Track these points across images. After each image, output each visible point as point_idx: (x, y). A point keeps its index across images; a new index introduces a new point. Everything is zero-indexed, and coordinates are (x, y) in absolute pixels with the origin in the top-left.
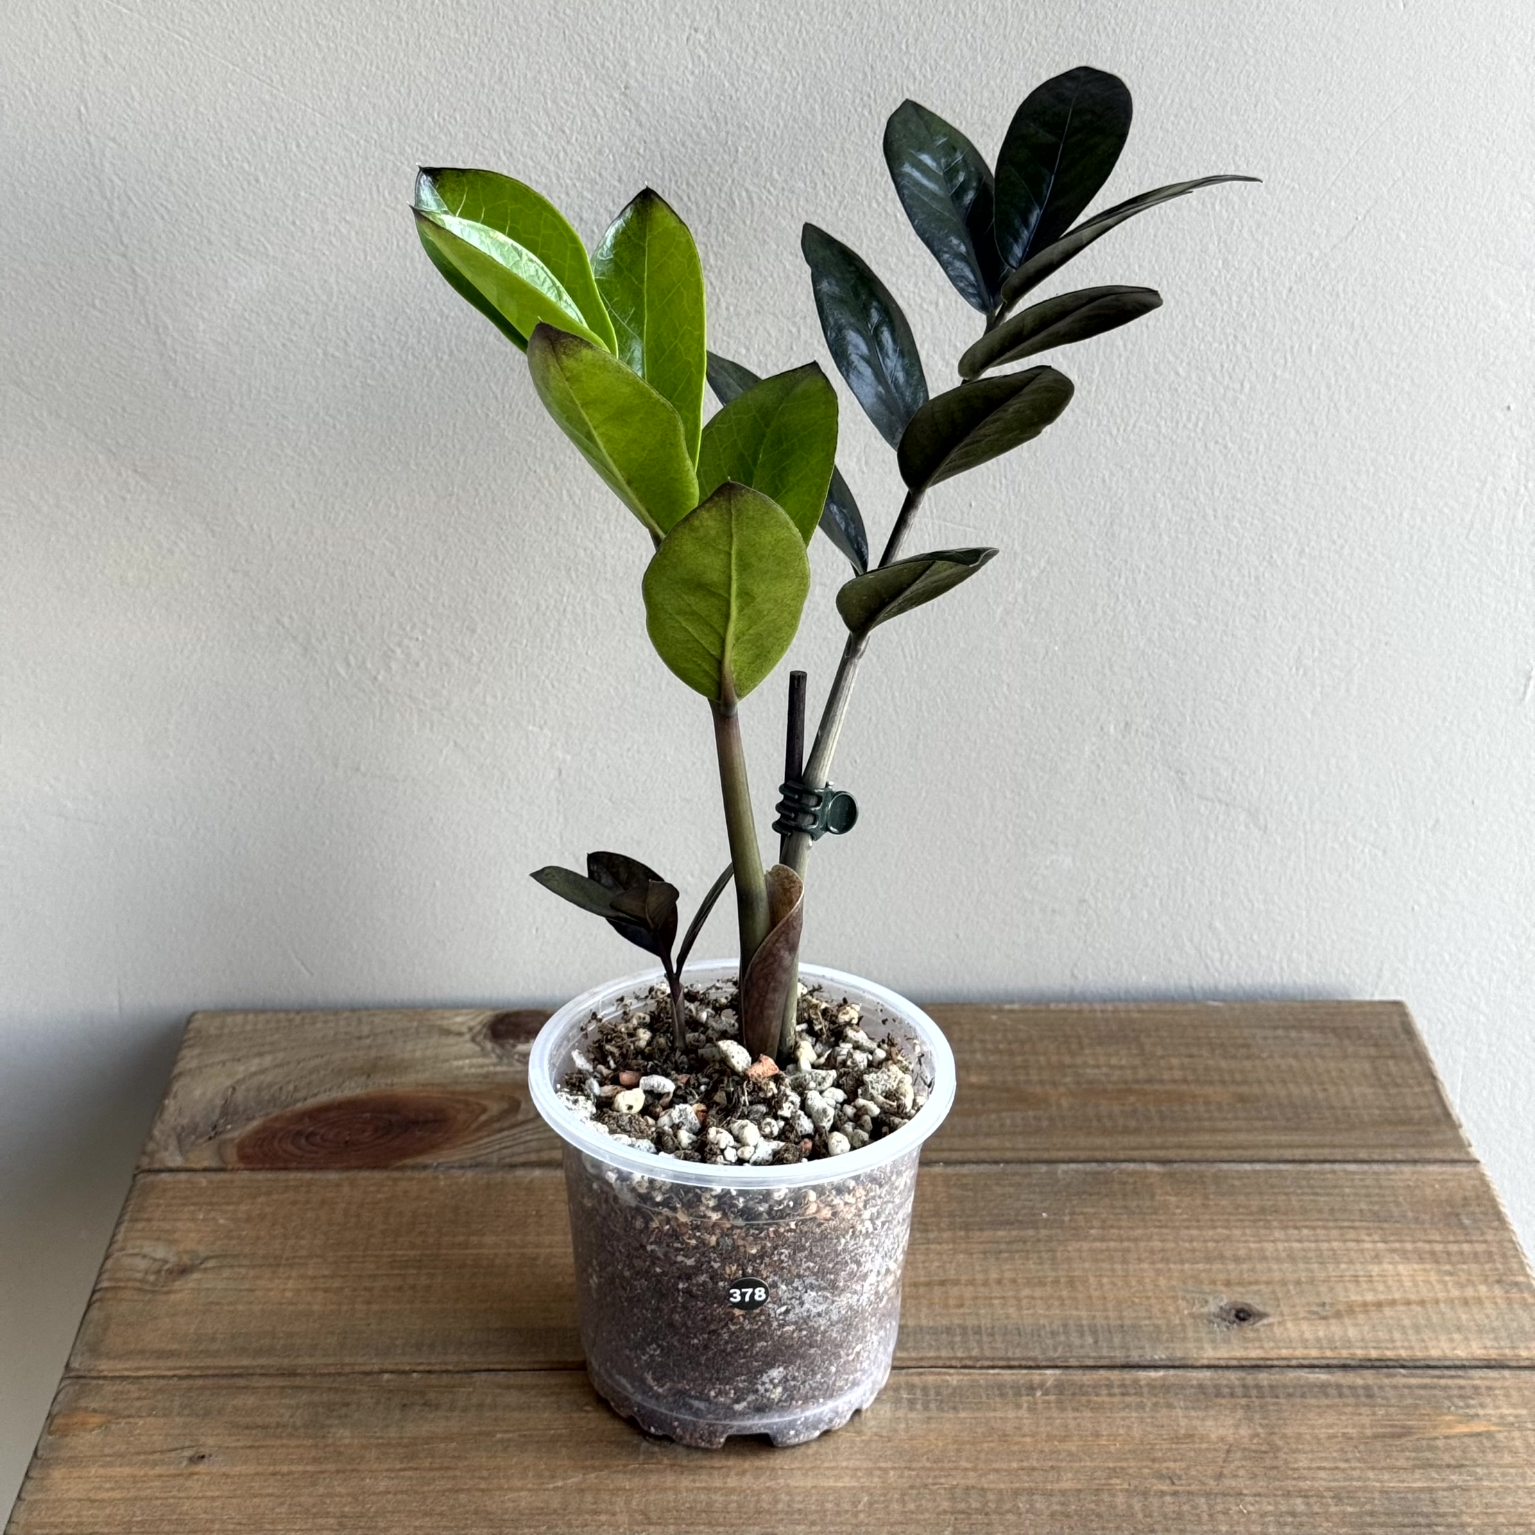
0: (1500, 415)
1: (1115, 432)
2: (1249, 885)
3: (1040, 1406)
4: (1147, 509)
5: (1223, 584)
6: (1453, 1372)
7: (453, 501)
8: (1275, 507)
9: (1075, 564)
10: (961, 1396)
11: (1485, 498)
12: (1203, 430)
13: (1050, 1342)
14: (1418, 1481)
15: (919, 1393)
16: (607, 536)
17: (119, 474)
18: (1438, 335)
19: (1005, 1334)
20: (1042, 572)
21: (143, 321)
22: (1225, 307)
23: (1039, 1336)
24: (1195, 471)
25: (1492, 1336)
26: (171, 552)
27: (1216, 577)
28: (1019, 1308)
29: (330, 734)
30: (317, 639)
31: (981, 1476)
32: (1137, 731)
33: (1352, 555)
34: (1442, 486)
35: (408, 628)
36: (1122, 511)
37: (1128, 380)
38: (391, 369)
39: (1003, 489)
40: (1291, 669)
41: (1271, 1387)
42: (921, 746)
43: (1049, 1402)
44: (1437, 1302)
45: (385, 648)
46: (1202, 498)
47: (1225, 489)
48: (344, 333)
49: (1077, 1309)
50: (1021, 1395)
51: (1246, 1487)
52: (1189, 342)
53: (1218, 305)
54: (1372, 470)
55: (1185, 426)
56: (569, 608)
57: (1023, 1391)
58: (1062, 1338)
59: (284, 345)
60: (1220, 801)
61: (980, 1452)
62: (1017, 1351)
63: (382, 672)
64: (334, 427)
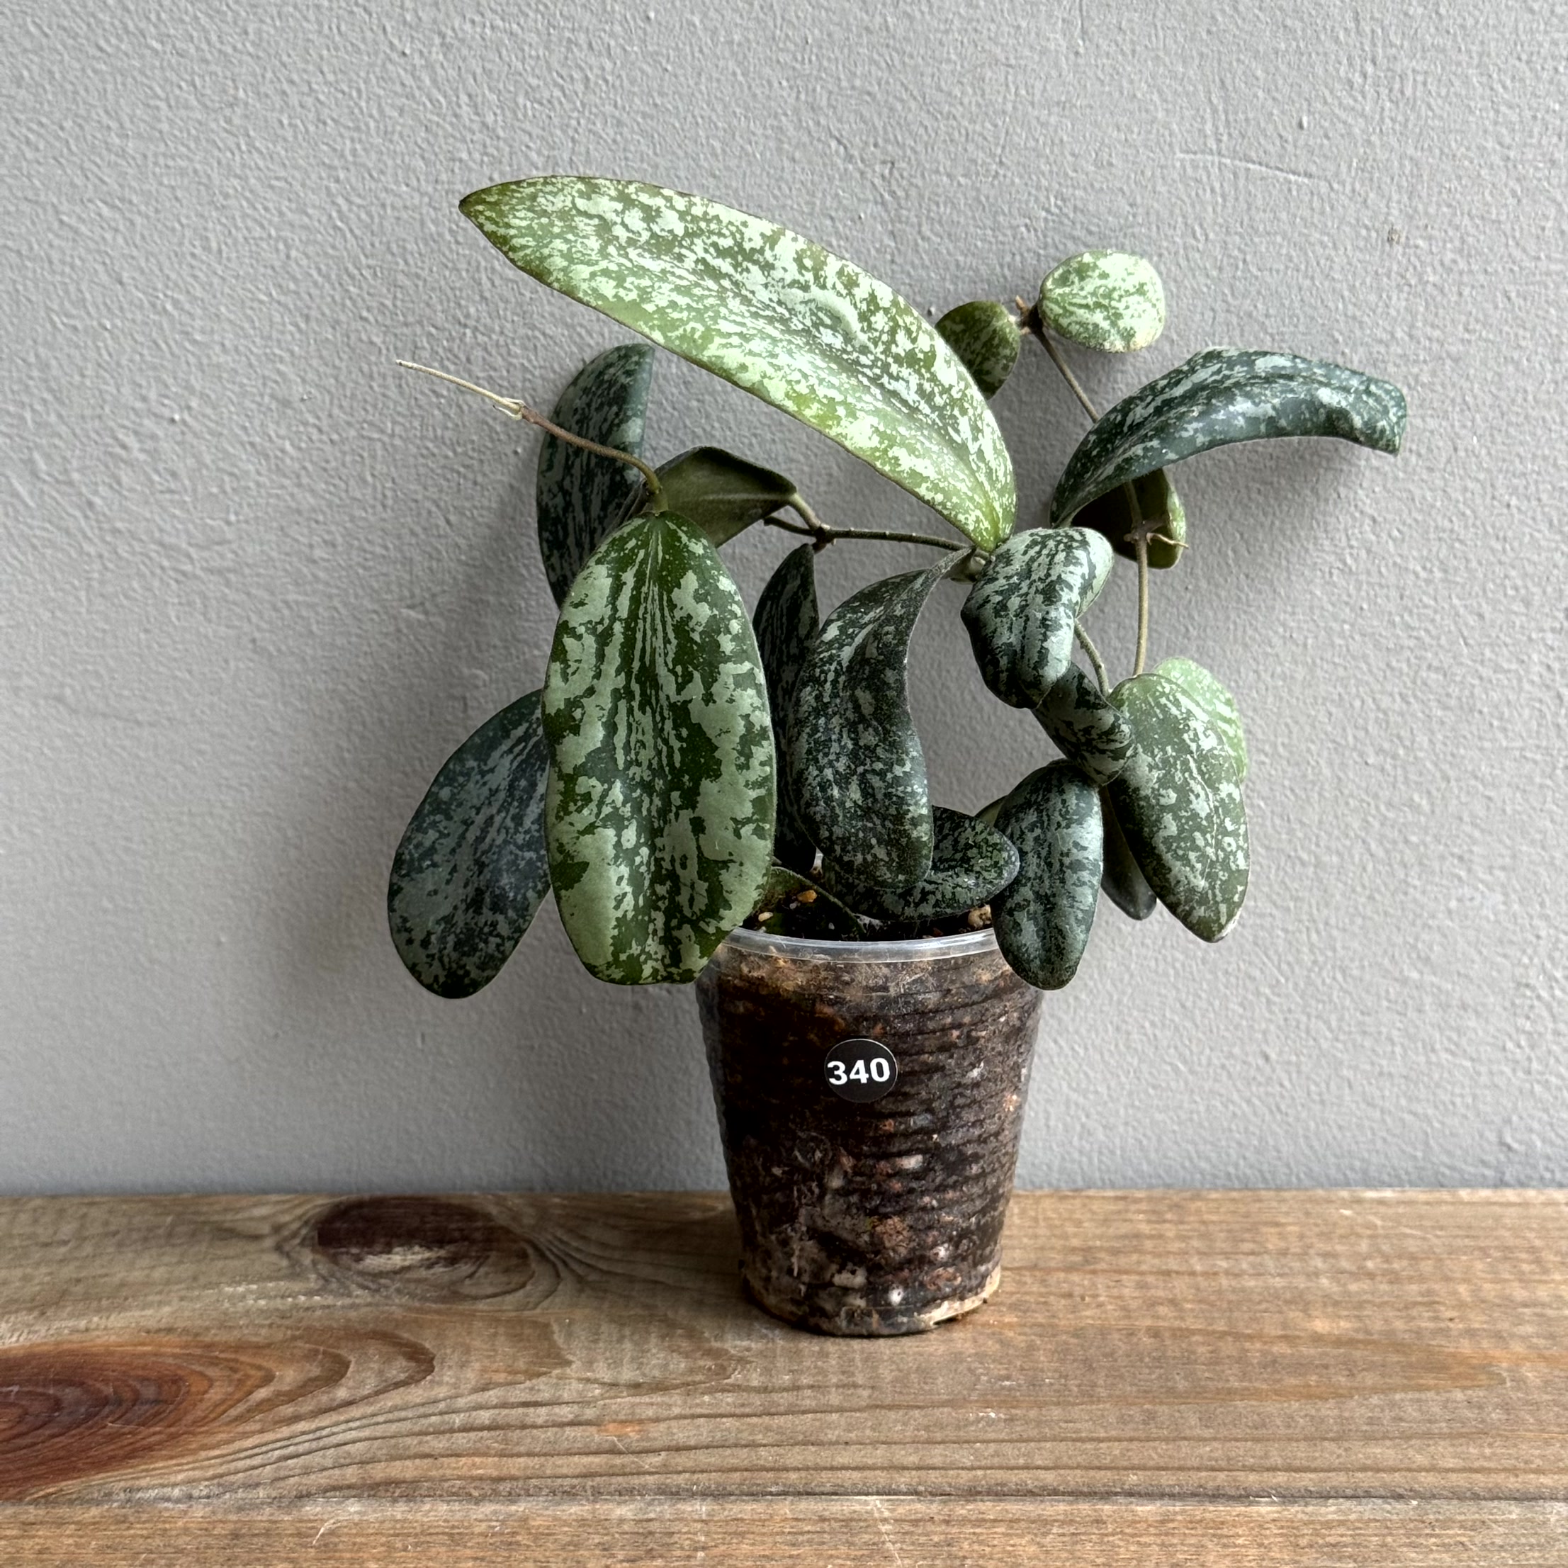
20: (1450, 270)
35: (153, 395)
39: (1369, 89)
45: (109, 440)
63: (103, 490)
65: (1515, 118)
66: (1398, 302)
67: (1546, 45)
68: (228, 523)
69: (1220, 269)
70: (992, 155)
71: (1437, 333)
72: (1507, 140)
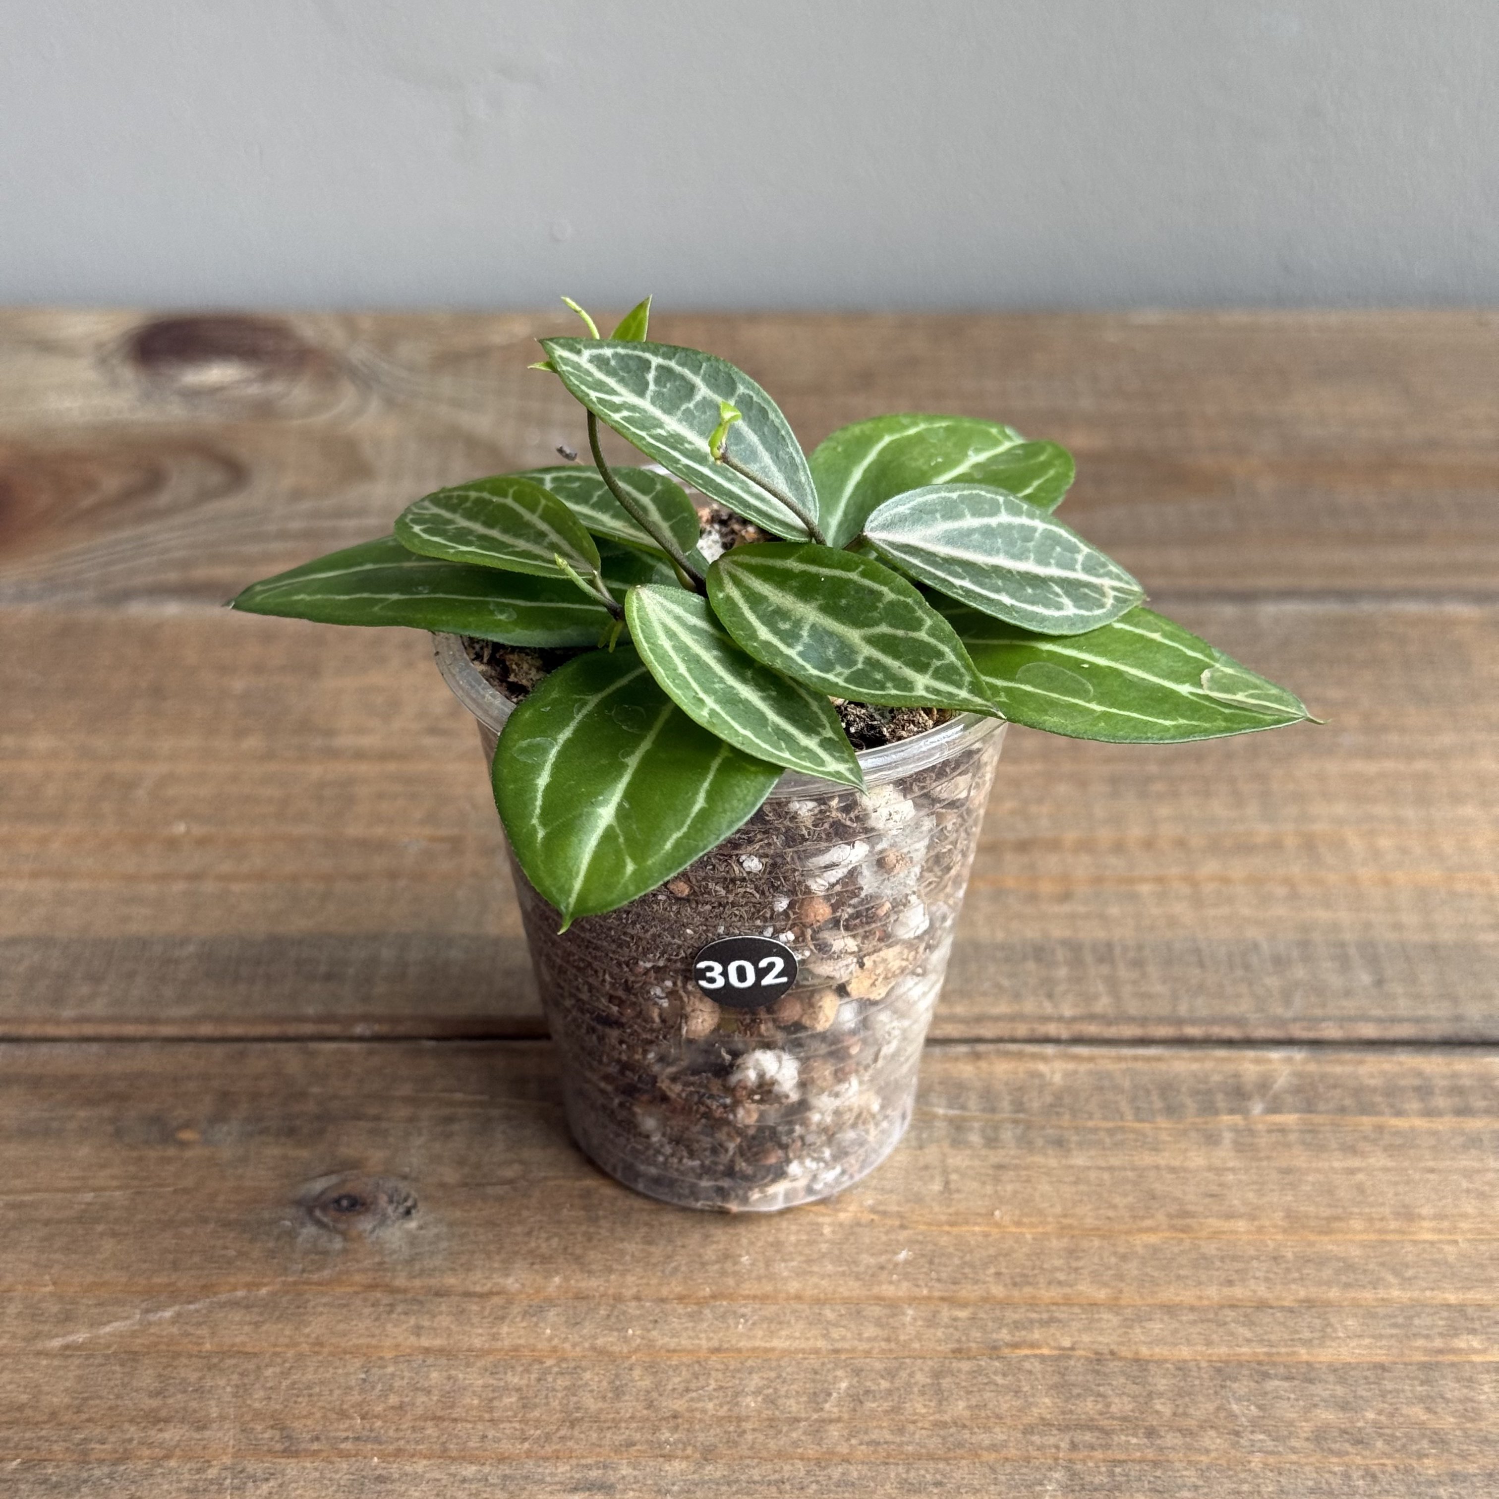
3: (1263, 1141)
10: (1074, 1113)
13: (1272, 982)
15: (973, 1103)
19: (1168, 962)
23: (1247, 967)
28: (1197, 901)
31: (1128, 1324)
43: (1283, 1130)
49: (1327, 904)
50: (1217, 1112)
57: (1220, 1101)
58: (1300, 972)
61: (1124, 1258)
62: (1200, 1002)
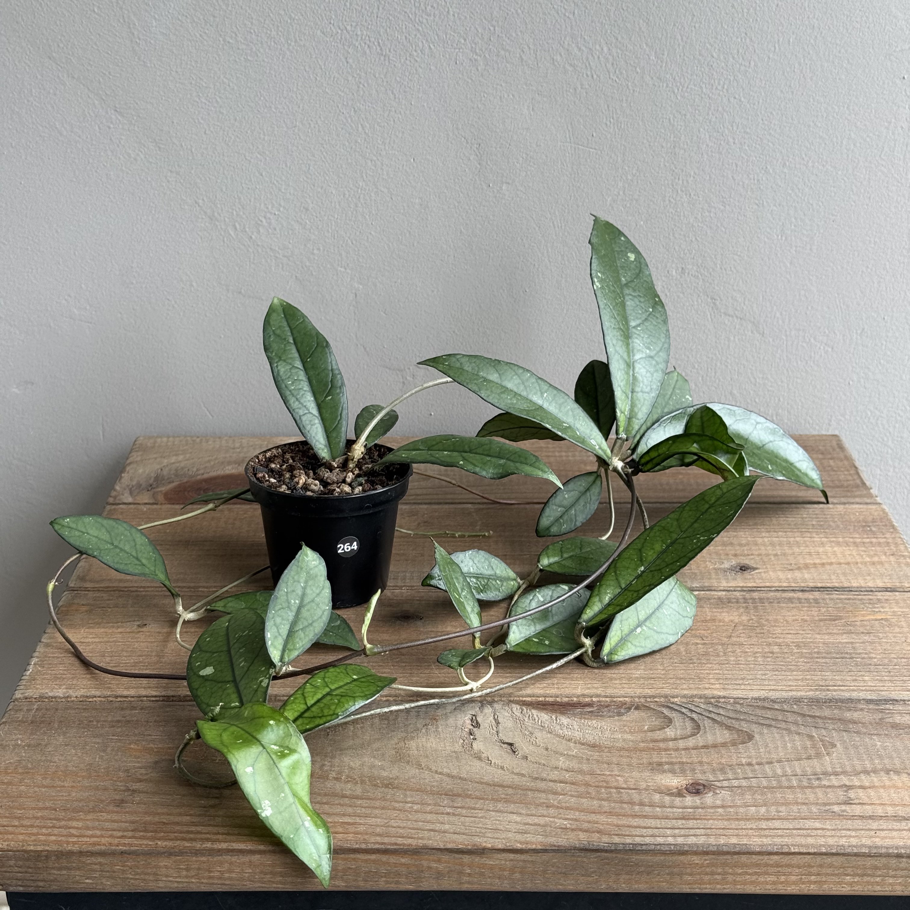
0: (898, 81)
1: (676, 91)
2: (754, 368)
4: (695, 138)
5: (738, 184)
6: (866, 593)
7: (296, 131)
8: (768, 137)
9: (653, 171)
11: (890, 132)
12: (727, 90)
14: (844, 639)
16: (384, 153)
17: (107, 112)
18: (863, 34)
20: (634, 176)
21: (121, 21)
22: (740, 15)
24: (722, 115)
25: (888, 578)
26: (135, 159)
27: (734, 180)
29: (225, 270)
30: (218, 213)
32: (688, 274)
33: (813, 167)
34: (865, 125)
35: (270, 207)
36: (680, 139)
37: (684, 60)
38: (262, 50)
39: (612, 126)
40: (778, 236)
41: (760, 599)
42: (563, 281)
44: (857, 563)
45: (257, 219)
46: (726, 131)
47: (740, 126)
48: (235, 29)
51: (745, 641)
52: (719, 37)
53: (736, 15)
54: (825, 115)
55: (716, 88)
56: (362, 196)
59: (201, 35)
60: (737, 317)
63: (255, 233)
64: (229, 86)
65: (652, 134)
66: (620, 184)
67: (660, 115)
68: (290, 243)
69: (571, 175)
70: (507, 142)
71: (631, 193)
72: (650, 140)
